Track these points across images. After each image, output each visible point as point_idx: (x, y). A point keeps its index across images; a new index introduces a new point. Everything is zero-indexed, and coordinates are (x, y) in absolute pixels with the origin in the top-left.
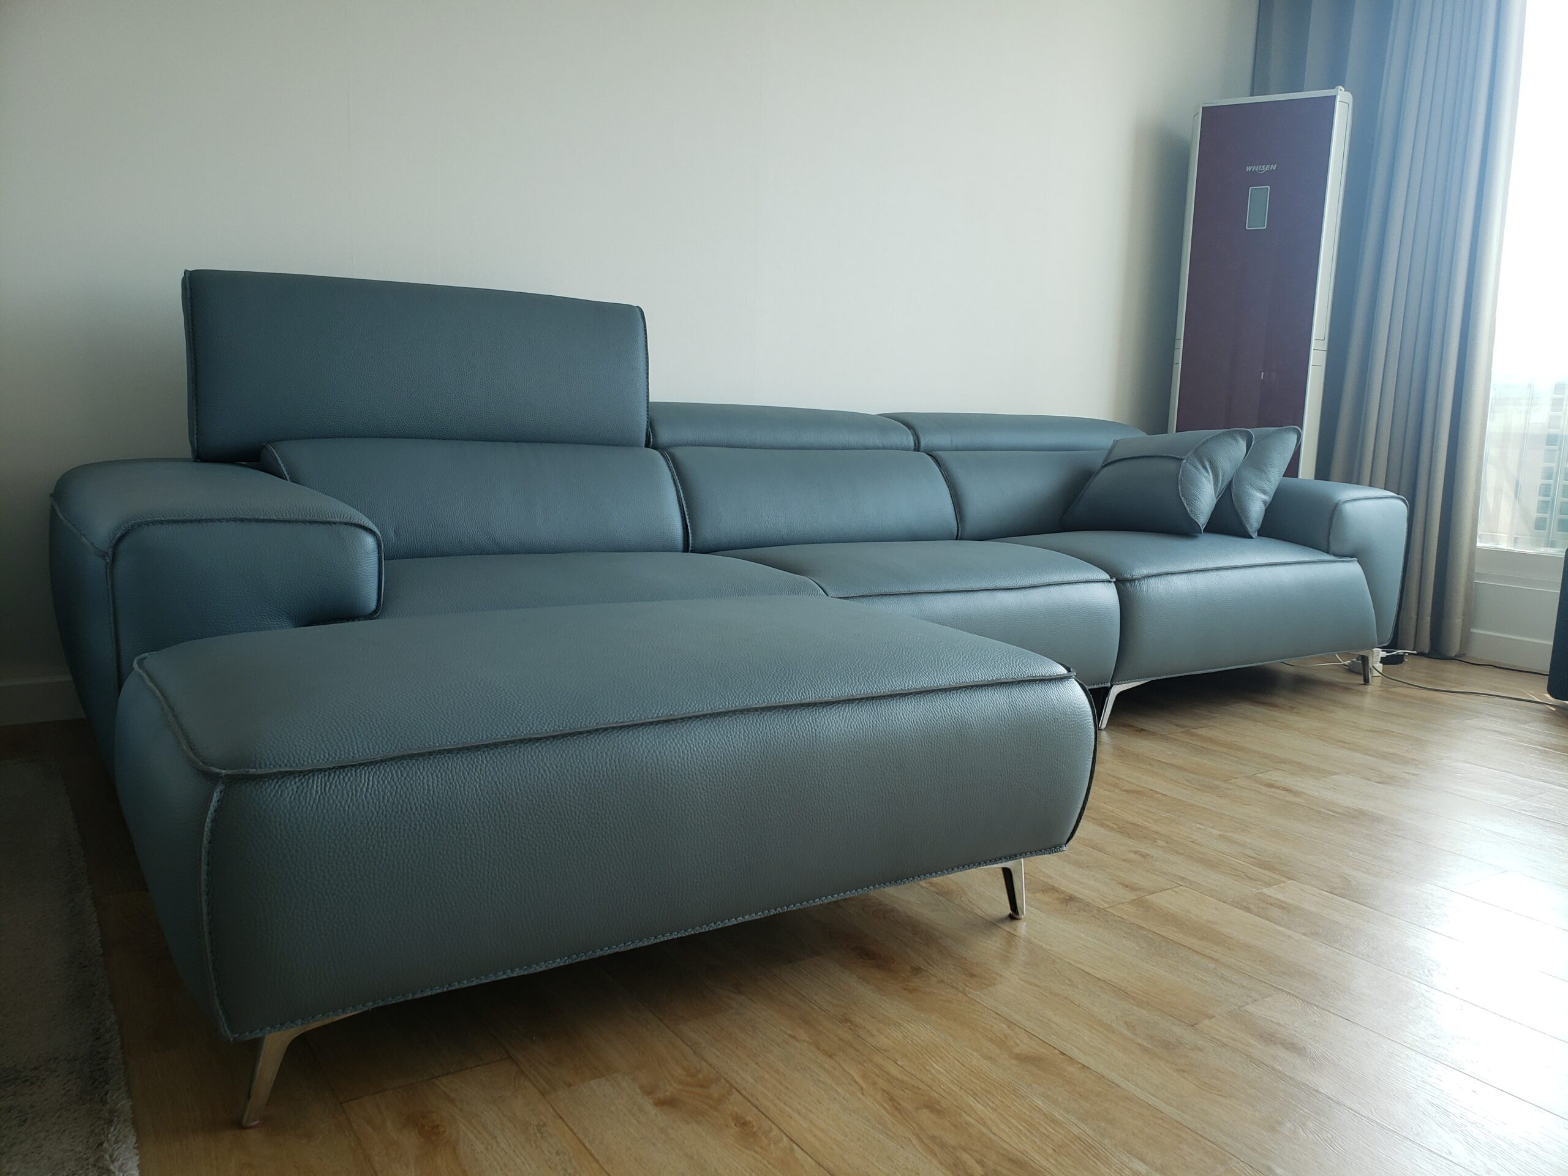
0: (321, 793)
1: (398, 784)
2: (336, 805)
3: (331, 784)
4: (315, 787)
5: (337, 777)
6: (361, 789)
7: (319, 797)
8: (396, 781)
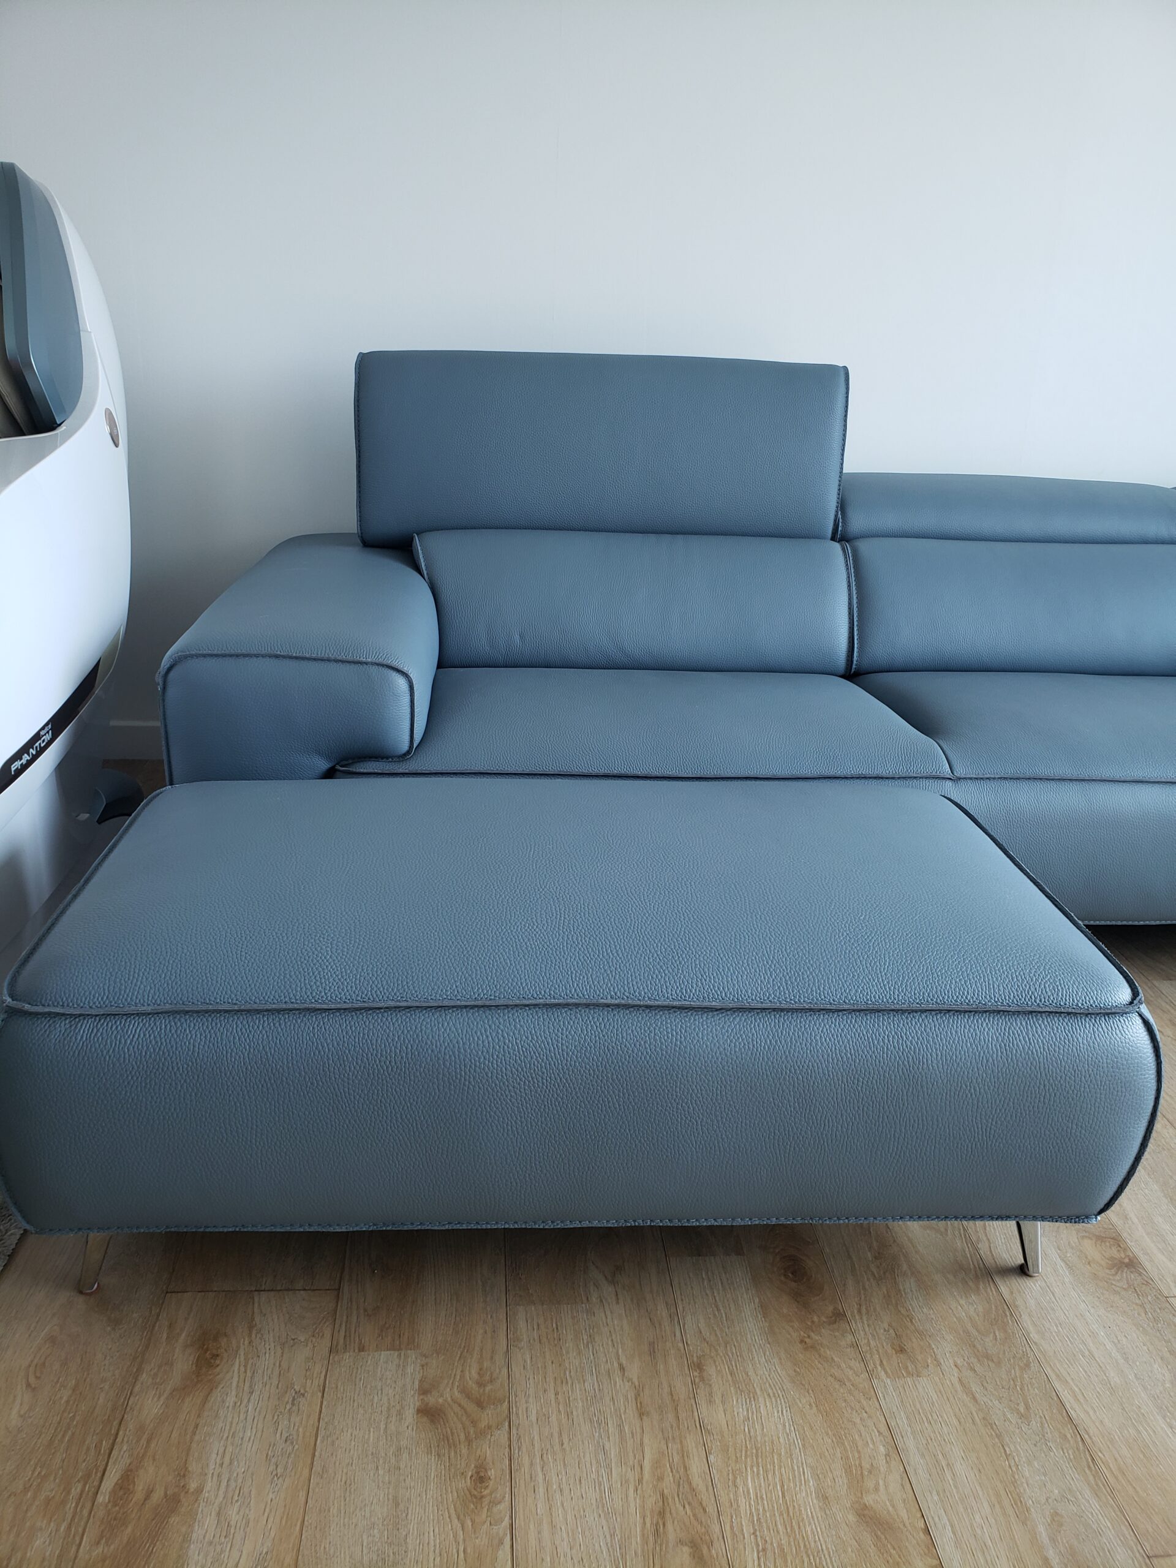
0: (86, 1039)
1: (163, 1040)
2: (98, 1055)
3: (98, 1031)
4: (82, 1031)
5: (105, 1024)
6: (126, 1041)
7: (83, 1043)
8: (162, 1036)
